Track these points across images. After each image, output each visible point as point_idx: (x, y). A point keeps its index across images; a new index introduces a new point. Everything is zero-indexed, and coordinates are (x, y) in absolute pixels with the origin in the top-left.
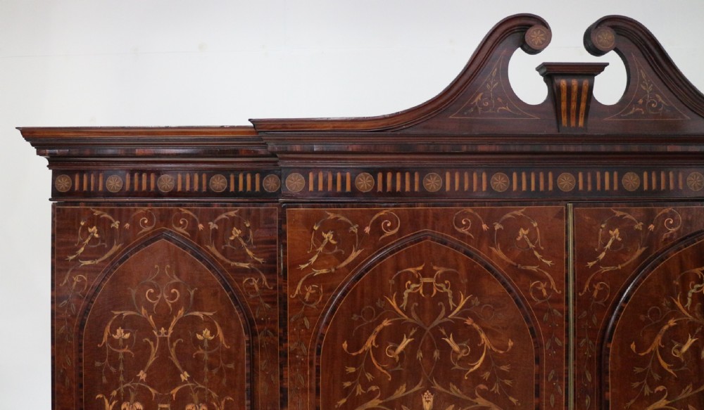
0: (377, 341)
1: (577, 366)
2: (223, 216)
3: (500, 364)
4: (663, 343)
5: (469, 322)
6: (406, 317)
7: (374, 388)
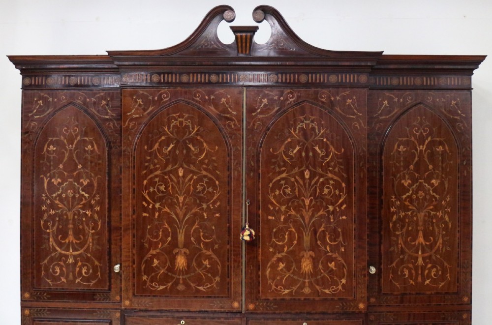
0: (160, 145)
1: (247, 159)
2: (98, 95)
3: (212, 156)
4: (285, 149)
5: (198, 138)
6: (172, 135)
7: (158, 166)
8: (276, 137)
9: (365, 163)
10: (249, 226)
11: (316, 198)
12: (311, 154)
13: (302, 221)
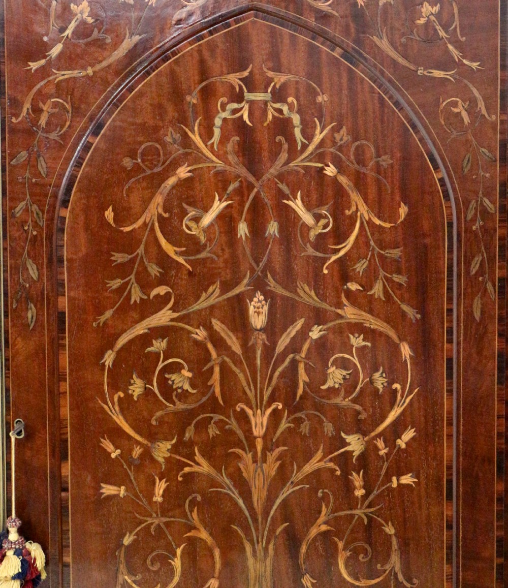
4: (165, 210)
8: (127, 163)
9: (491, 260)
10: (21, 531)
11: (293, 406)
12: (273, 228)
13: (241, 502)
